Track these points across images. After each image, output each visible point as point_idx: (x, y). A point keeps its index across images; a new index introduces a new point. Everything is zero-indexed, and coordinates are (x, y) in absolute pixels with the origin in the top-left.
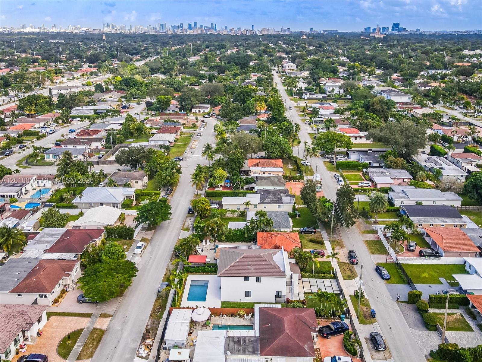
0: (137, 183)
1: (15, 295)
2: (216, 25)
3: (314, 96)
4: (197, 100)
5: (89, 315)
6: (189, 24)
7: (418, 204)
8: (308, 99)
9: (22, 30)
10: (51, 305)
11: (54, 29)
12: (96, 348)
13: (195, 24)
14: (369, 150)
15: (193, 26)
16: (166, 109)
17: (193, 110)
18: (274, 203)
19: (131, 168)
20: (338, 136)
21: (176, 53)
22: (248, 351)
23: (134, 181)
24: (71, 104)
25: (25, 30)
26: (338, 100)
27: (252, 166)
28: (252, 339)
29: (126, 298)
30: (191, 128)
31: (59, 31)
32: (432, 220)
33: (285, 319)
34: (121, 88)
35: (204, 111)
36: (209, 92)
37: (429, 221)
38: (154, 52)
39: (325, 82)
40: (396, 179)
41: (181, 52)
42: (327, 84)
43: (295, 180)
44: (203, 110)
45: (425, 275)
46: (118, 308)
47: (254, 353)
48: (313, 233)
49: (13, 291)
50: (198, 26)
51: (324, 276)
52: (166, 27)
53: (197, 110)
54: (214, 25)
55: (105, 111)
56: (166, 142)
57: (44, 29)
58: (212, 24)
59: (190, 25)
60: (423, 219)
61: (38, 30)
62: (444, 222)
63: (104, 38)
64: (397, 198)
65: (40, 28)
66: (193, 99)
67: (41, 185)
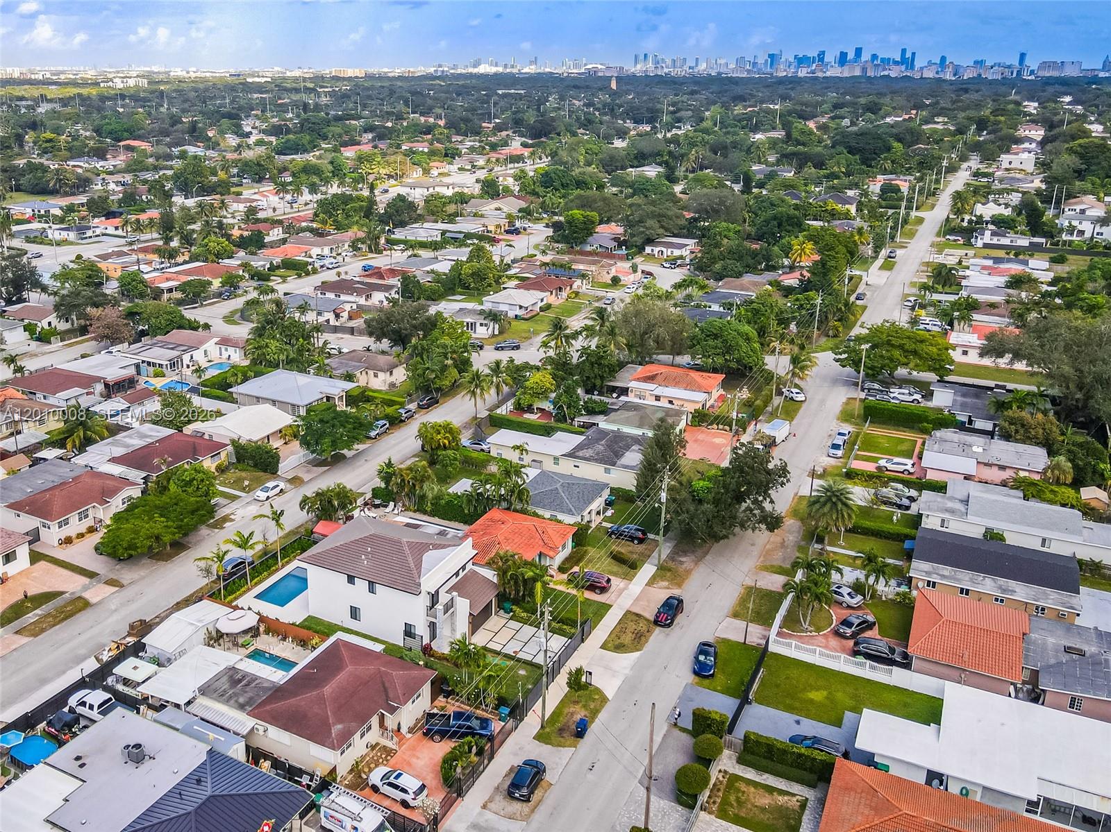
0: (376, 376)
1: (11, 514)
2: (914, 54)
3: (1005, 241)
4: (662, 227)
5: (91, 575)
6: (841, 53)
7: (993, 536)
8: (986, 246)
9: (471, 70)
10: (56, 544)
11: (533, 67)
12: (54, 625)
13: (858, 52)
14: (997, 386)
15: (851, 56)
16: (583, 242)
17: (648, 250)
18: (596, 461)
19: (391, 347)
20: (909, 338)
21: (739, 121)
22: (236, 701)
23: (371, 373)
24: (406, 217)
25: (475, 71)
26: (1069, 257)
27: (638, 380)
28: (266, 685)
29: (170, 565)
30: (606, 286)
31: (539, 71)
32: (971, 580)
33: (350, 668)
34: (534, 190)
35: (672, 252)
36: (707, 212)
37: (958, 580)
38: (692, 117)
39: (1083, 207)
40: (997, 468)
41: (750, 119)
42: (1088, 213)
43: (721, 427)
44: (670, 250)
45: (817, 696)
46: (143, 578)
47: (241, 707)
48: (636, 542)
49: (11, 506)
50: (866, 57)
51: (560, 629)
52: (783, 59)
53: (656, 250)
54: (908, 55)
55: (461, 236)
56: (513, 307)
57: (512, 67)
58: (904, 51)
59: (843, 55)
60: (947, 570)
61: (500, 69)
62: (1004, 591)
63: (614, 85)
64: (929, 509)
65: (506, 66)
66: (650, 223)
67: (225, 355)
